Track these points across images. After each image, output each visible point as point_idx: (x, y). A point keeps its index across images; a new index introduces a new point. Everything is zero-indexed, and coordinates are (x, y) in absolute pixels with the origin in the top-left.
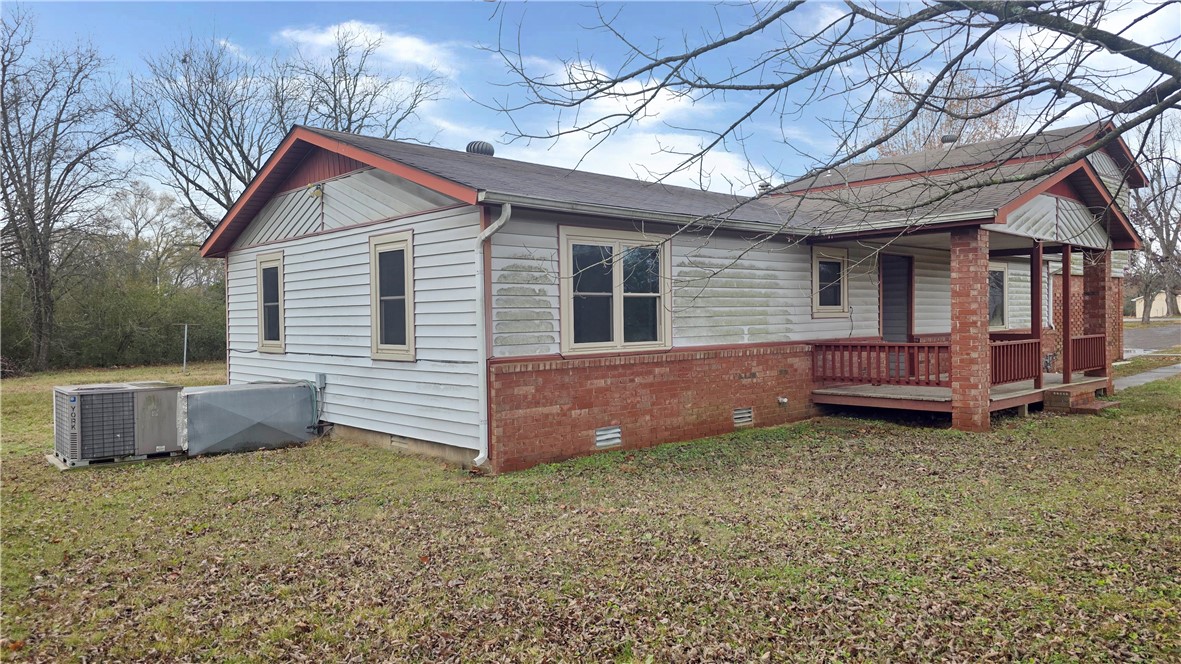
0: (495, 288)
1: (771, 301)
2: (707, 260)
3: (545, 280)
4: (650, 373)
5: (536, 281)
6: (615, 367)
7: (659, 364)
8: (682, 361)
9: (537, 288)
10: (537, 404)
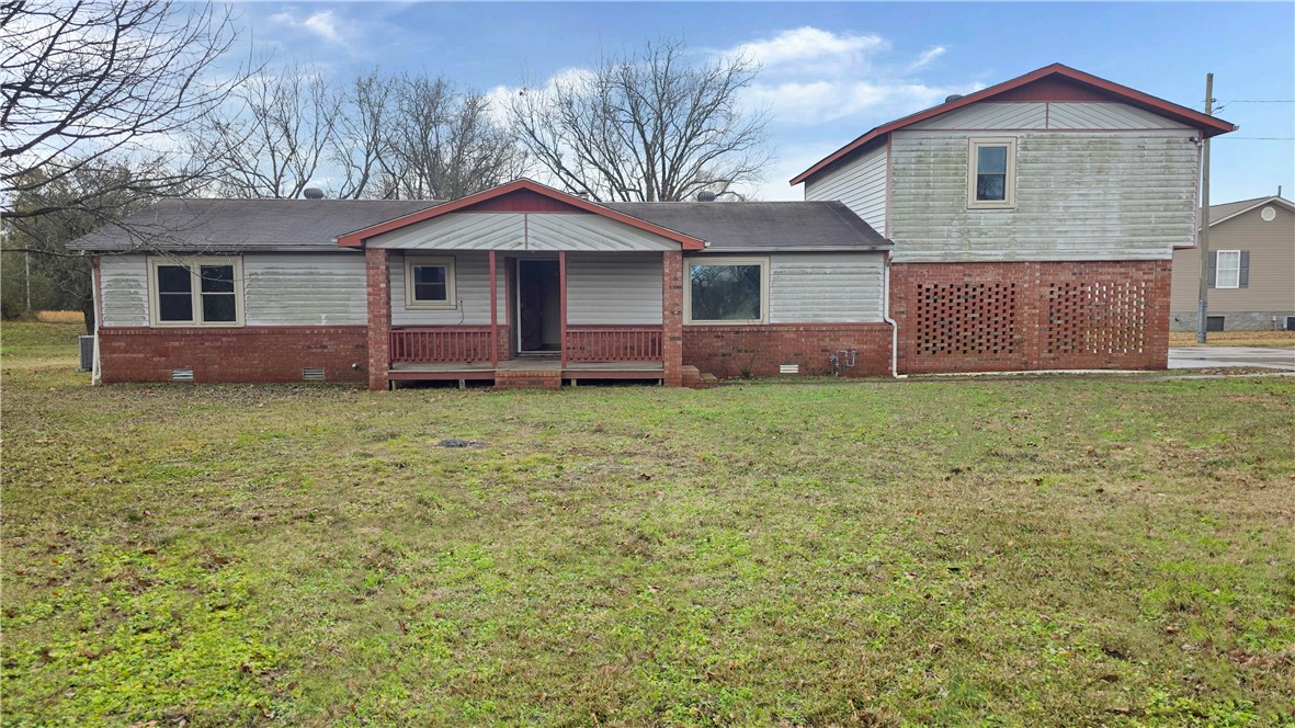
0: (103, 292)
1: (353, 297)
2: (280, 271)
3: (139, 286)
4: (217, 341)
5: (131, 287)
6: (188, 335)
7: (224, 335)
8: (251, 334)
9: (132, 291)
10: (127, 352)
